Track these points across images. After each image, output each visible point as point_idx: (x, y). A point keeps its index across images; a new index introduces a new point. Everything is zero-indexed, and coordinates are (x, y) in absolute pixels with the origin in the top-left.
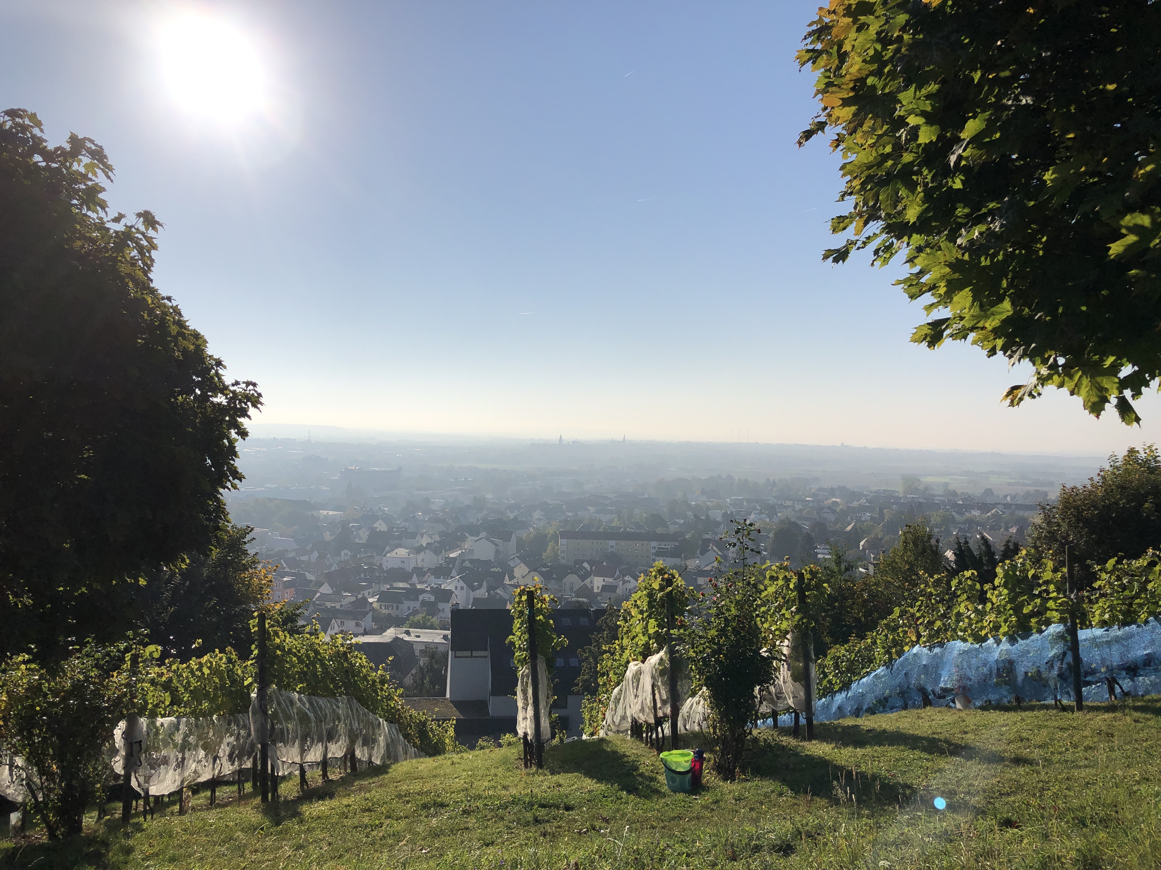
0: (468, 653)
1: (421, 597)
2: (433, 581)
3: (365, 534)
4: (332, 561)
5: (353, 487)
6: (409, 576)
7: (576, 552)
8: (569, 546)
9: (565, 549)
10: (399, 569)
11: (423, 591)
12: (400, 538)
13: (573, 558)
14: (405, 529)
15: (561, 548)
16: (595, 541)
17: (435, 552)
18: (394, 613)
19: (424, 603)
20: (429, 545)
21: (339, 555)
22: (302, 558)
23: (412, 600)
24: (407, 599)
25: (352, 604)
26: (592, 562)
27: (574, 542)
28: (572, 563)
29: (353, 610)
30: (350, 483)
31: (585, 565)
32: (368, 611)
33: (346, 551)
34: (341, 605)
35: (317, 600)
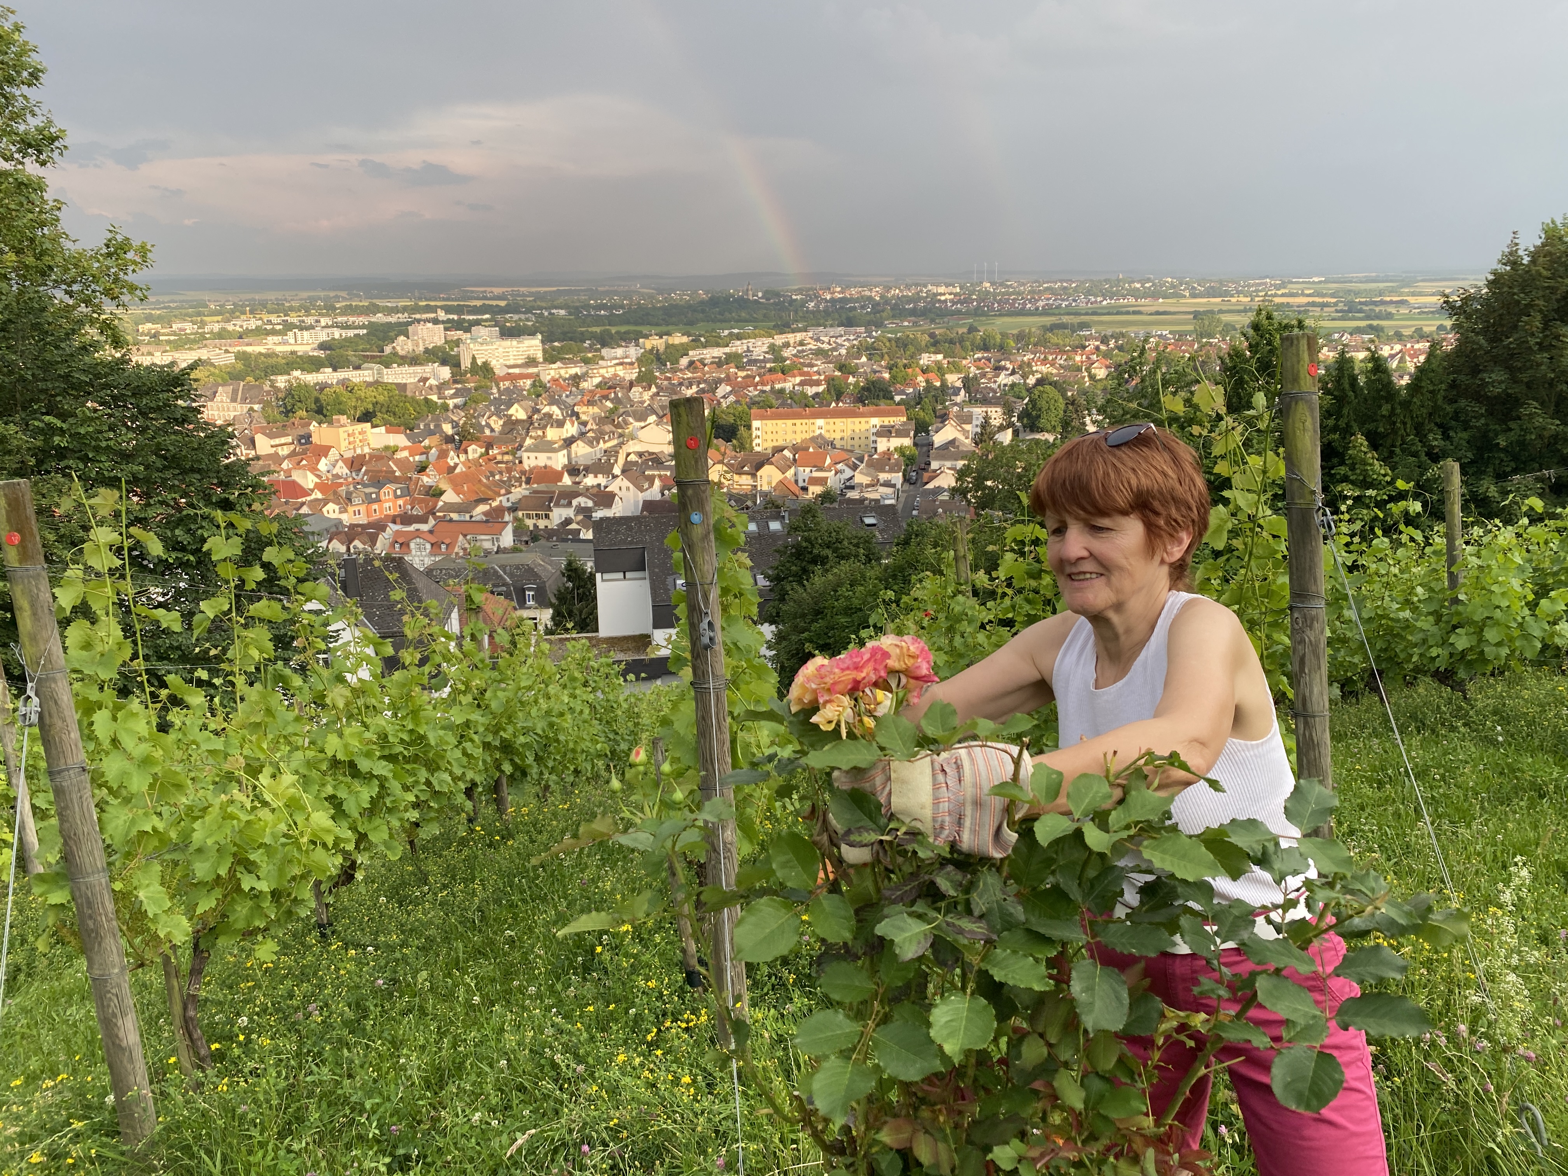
0: (620, 575)
1: (575, 502)
2: (590, 481)
3: (497, 424)
4: (456, 460)
5: (479, 362)
6: (559, 476)
7: (774, 437)
8: (765, 429)
9: (759, 433)
10: (545, 467)
11: (577, 494)
12: (544, 428)
13: (770, 445)
14: (549, 416)
15: (755, 433)
16: (798, 422)
17: (590, 443)
18: (542, 524)
19: (580, 510)
20: (582, 435)
21: (466, 452)
22: (417, 458)
23: (564, 506)
24: (557, 505)
25: (485, 514)
26: (795, 449)
27: (770, 424)
28: (769, 451)
29: (487, 521)
30: (474, 358)
31: (786, 453)
32: (507, 523)
33: (473, 446)
34: (471, 517)
35: (439, 511)
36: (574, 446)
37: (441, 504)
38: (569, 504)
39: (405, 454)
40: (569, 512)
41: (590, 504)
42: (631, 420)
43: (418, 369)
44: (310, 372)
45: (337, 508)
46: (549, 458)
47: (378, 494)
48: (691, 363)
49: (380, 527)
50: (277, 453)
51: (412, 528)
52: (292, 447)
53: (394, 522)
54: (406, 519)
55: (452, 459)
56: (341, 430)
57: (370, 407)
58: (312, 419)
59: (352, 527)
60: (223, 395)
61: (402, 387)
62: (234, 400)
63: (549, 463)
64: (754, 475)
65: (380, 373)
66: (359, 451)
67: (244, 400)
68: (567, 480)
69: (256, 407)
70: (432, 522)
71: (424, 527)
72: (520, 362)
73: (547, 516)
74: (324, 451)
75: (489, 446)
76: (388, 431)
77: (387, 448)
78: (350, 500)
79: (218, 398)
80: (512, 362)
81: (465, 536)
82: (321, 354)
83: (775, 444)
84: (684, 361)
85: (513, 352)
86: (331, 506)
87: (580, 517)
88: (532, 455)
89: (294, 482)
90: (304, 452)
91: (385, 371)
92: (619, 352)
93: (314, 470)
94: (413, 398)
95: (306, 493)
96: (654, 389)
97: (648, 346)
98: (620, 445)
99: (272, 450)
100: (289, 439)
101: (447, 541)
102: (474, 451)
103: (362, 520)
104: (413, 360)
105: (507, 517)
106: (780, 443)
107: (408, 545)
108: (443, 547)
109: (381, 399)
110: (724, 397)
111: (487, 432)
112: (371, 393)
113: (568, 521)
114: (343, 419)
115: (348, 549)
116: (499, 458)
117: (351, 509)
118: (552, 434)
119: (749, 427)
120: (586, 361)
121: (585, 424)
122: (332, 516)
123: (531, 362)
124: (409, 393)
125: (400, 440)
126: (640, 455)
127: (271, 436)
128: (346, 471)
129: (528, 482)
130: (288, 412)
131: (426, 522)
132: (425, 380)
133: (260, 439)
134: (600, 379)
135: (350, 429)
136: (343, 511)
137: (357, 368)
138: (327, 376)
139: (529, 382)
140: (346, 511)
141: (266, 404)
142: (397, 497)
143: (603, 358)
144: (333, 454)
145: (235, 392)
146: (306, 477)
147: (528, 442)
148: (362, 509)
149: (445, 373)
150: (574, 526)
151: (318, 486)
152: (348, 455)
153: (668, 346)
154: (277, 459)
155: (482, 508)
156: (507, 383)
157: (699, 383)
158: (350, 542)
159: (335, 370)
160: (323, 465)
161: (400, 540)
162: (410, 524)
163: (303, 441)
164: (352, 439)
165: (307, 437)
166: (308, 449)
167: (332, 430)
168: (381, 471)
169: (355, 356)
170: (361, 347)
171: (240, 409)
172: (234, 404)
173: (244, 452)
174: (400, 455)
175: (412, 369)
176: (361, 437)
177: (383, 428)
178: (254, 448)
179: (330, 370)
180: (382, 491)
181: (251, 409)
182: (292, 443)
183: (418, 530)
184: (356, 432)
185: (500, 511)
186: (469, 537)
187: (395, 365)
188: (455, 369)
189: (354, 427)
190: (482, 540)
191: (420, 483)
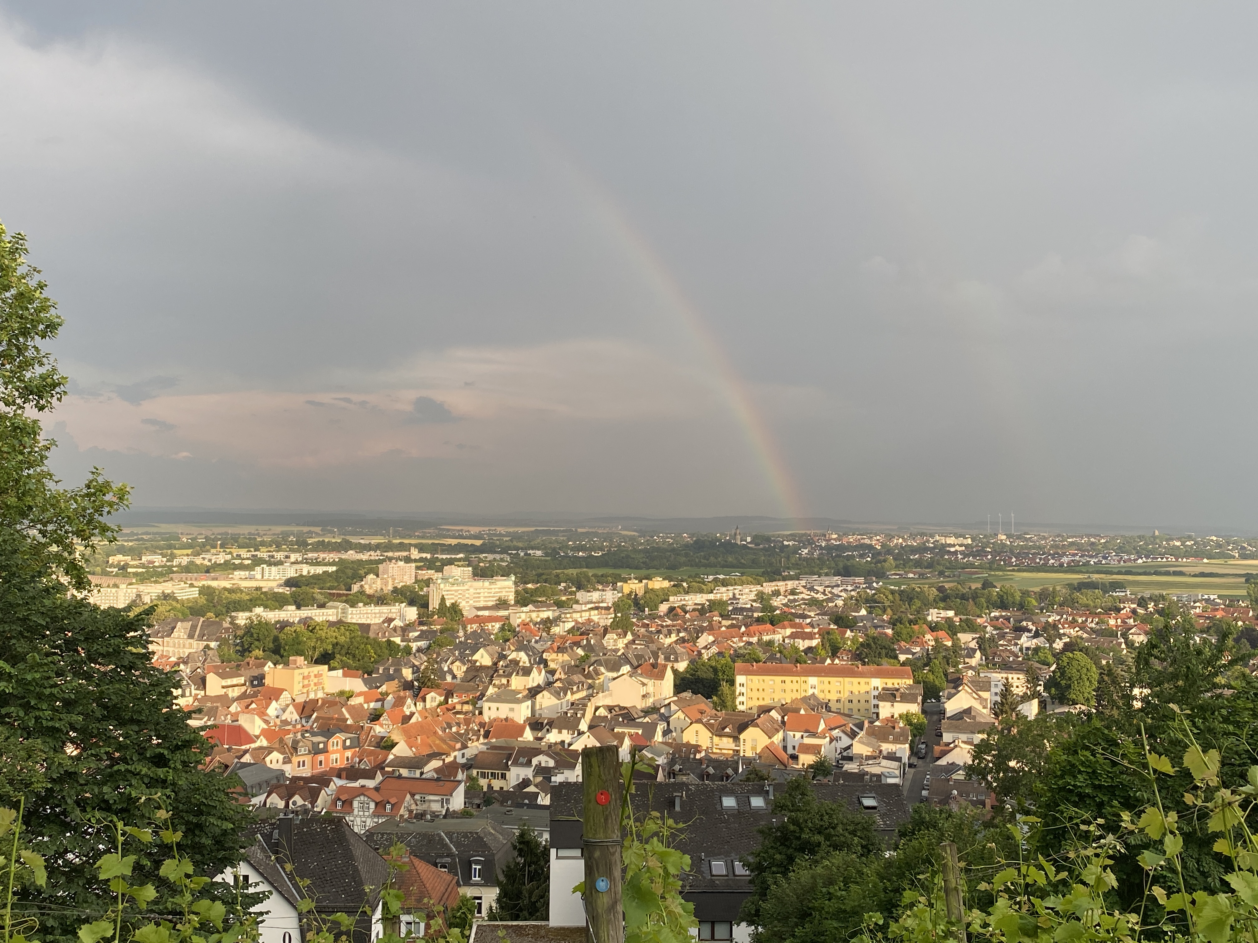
1: (534, 761)
2: (553, 737)
3: (459, 669)
4: (413, 709)
5: (448, 604)
6: (520, 731)
7: (761, 695)
8: (751, 685)
9: (743, 690)
10: (506, 719)
11: (537, 752)
12: (510, 675)
13: (756, 703)
14: (516, 662)
15: (738, 689)
16: (788, 679)
17: (557, 694)
18: (497, 784)
19: (541, 770)
20: (549, 684)
21: (424, 700)
22: (372, 705)
23: (522, 765)
24: (516, 763)
25: (436, 770)
26: (784, 710)
27: (756, 681)
28: (755, 711)
29: (438, 779)
30: (443, 599)
31: (773, 713)
32: (459, 782)
33: (433, 694)
34: (422, 773)
35: (388, 766)
36: (539, 697)
37: (391, 757)
38: (529, 763)
39: (360, 700)
40: (528, 773)
41: (551, 763)
42: (602, 669)
43: (385, 609)
44: (272, 609)
45: (281, 757)
46: (512, 710)
47: (326, 744)
48: (672, 609)
49: (323, 780)
50: (226, 695)
51: (356, 784)
52: (243, 689)
53: (339, 777)
54: (351, 773)
55: (409, 707)
56: (297, 671)
57: (330, 648)
58: (267, 659)
59: (295, 779)
60: (181, 630)
61: (366, 628)
62: (191, 636)
63: (511, 715)
64: (736, 739)
65: (344, 611)
66: (312, 696)
67: (201, 638)
68: (528, 735)
69: (213, 644)
70: (379, 777)
71: (371, 784)
72: (490, 604)
73: (504, 776)
74: (276, 694)
75: (449, 694)
76: (345, 675)
77: (342, 693)
78: (296, 749)
79: (175, 634)
80: (482, 604)
81: (413, 795)
82: (286, 591)
83: (762, 703)
84: (663, 608)
85: (484, 593)
86: (276, 756)
87: (539, 779)
88: (494, 705)
89: (240, 729)
90: (255, 695)
91: (350, 610)
92: (595, 596)
93: (262, 714)
94: (375, 640)
95: (251, 739)
96: (629, 637)
97: (626, 590)
98: (589, 697)
99: (222, 692)
100: (242, 680)
101: (393, 801)
102: (433, 699)
103: (306, 772)
104: (380, 600)
105: (460, 776)
106: (767, 702)
107: (351, 804)
108: (388, 807)
109: (342, 639)
110: (705, 648)
111: (449, 678)
112: (332, 633)
113: (526, 783)
114: (300, 660)
115: (287, 805)
116: (458, 707)
117: (295, 760)
118: (518, 683)
119: (732, 683)
120: (559, 605)
121: (553, 672)
122: (274, 766)
123: (502, 604)
124: (371, 635)
125: (356, 684)
126: (610, 709)
127: (223, 676)
128: (296, 716)
129: (486, 736)
130: (244, 651)
131: (373, 777)
132: (390, 620)
133: (211, 678)
134: (573, 624)
135: (305, 671)
136: (287, 761)
137: (322, 606)
138: (291, 614)
139: (497, 625)
140: (290, 762)
141: (223, 642)
142: (345, 748)
143: (577, 602)
144: (285, 697)
145: (194, 628)
146: (253, 722)
147: (491, 690)
148: (308, 759)
149: (412, 613)
150: (532, 789)
151: (264, 732)
152: (300, 699)
153: (647, 591)
154: (225, 701)
155: (435, 764)
156: (475, 626)
157: (679, 631)
158: (290, 798)
159: (298, 608)
160: (273, 709)
161: (343, 798)
162: (355, 779)
163: (255, 683)
164: (306, 682)
165: (261, 678)
166: (259, 692)
167: (287, 672)
168: (332, 719)
169: (320, 593)
170: (328, 585)
171: (196, 646)
172: (191, 641)
173: (194, 692)
174: (354, 701)
175: (377, 609)
176: (316, 680)
177: (341, 671)
178: (205, 688)
179: (294, 607)
180: (331, 741)
181: (207, 647)
182: (244, 685)
183: (363, 786)
184: (312, 675)
185: (453, 767)
186: (417, 797)
187: (361, 605)
188: (422, 610)
189: (311, 669)
190: (430, 801)
191: (372, 733)
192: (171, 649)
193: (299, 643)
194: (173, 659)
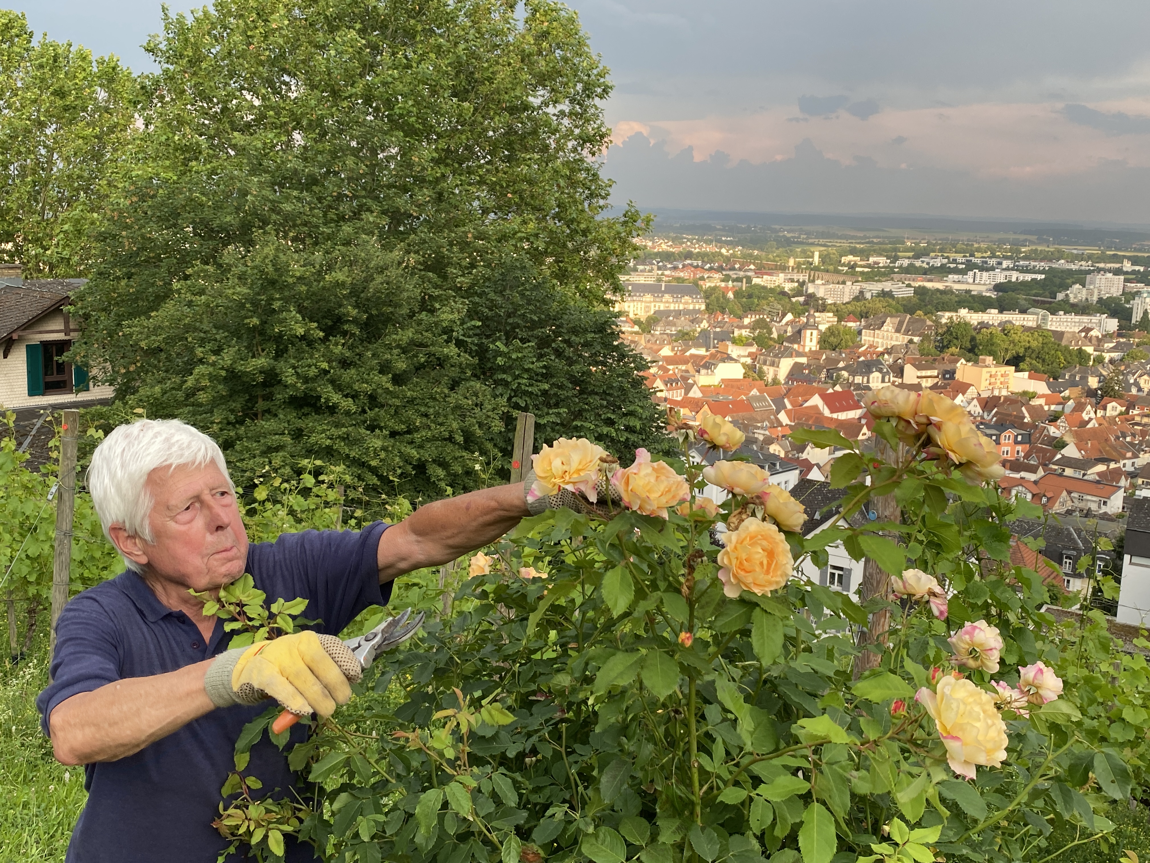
3: (1147, 383)
4: (1092, 415)
21: (1105, 409)
22: (1053, 407)
25: (1099, 474)
29: (1098, 482)
30: (1146, 313)
32: (1120, 487)
33: (1114, 404)
34: (1084, 475)
35: (1054, 464)
37: (1059, 456)
39: (1041, 401)
43: (1085, 319)
44: (976, 311)
47: (998, 437)
50: (919, 384)
51: (1017, 476)
52: (936, 380)
54: (1015, 466)
55: (1088, 413)
56: (985, 370)
57: (1021, 351)
58: (961, 356)
60: (889, 325)
61: (1059, 335)
62: (898, 331)
65: (1044, 318)
66: (996, 393)
67: (906, 333)
69: (916, 339)
70: (1041, 472)
71: (1031, 477)
74: (963, 388)
75: (1131, 405)
76: (1030, 377)
77: (1025, 393)
79: (885, 328)
81: (1069, 493)
82: (993, 295)
90: (944, 387)
91: (1050, 317)
94: (1066, 348)
99: (916, 381)
100: (935, 373)
101: (1049, 495)
102: (1114, 408)
104: (1083, 309)
105: (1123, 482)
107: (1010, 492)
108: (1044, 500)
109: (1034, 344)
111: (1134, 391)
112: (1025, 337)
114: (989, 360)
116: (1137, 419)
124: (1064, 343)
125: (1041, 387)
127: (919, 368)
128: (979, 410)
130: (942, 348)
131: (1035, 472)
132: (1087, 330)
133: (909, 369)
135: (993, 370)
137: (1023, 311)
138: (991, 316)
141: (925, 338)
142: (1016, 442)
144: (972, 392)
145: (901, 323)
149: (1112, 325)
152: (985, 395)
154: (918, 389)
155: (1101, 468)
159: (1001, 312)
162: (1018, 471)
163: (947, 376)
164: (993, 380)
165: (954, 372)
166: (949, 384)
167: (976, 369)
168: (1011, 415)
169: (1025, 299)
170: (1034, 292)
171: (901, 339)
172: (898, 335)
173: (892, 379)
174: (1036, 402)
175: (1077, 318)
176: (1002, 379)
177: (1026, 374)
178: (902, 377)
179: (996, 311)
180: (1003, 435)
181: (911, 341)
182: (937, 377)
183: (1022, 478)
184: (999, 374)
185: (1117, 474)
186: (1075, 495)
187: (1062, 313)
188: (1124, 322)
189: (998, 369)
190: (1088, 500)
191: (1045, 432)
192: (880, 341)
193: (992, 345)
194: (880, 349)
